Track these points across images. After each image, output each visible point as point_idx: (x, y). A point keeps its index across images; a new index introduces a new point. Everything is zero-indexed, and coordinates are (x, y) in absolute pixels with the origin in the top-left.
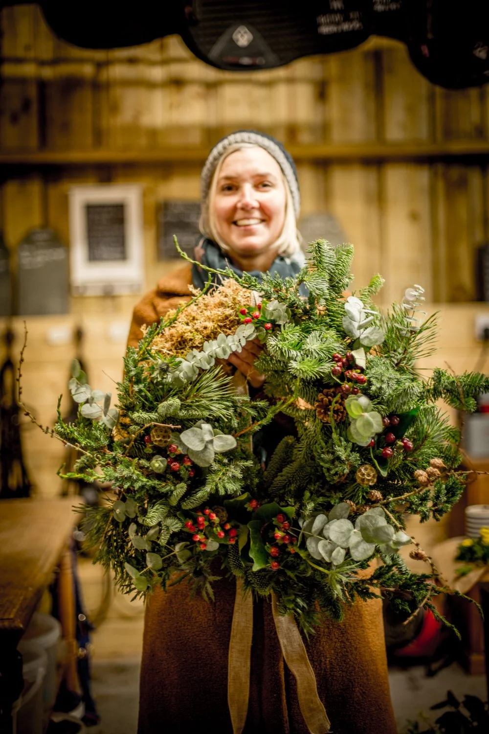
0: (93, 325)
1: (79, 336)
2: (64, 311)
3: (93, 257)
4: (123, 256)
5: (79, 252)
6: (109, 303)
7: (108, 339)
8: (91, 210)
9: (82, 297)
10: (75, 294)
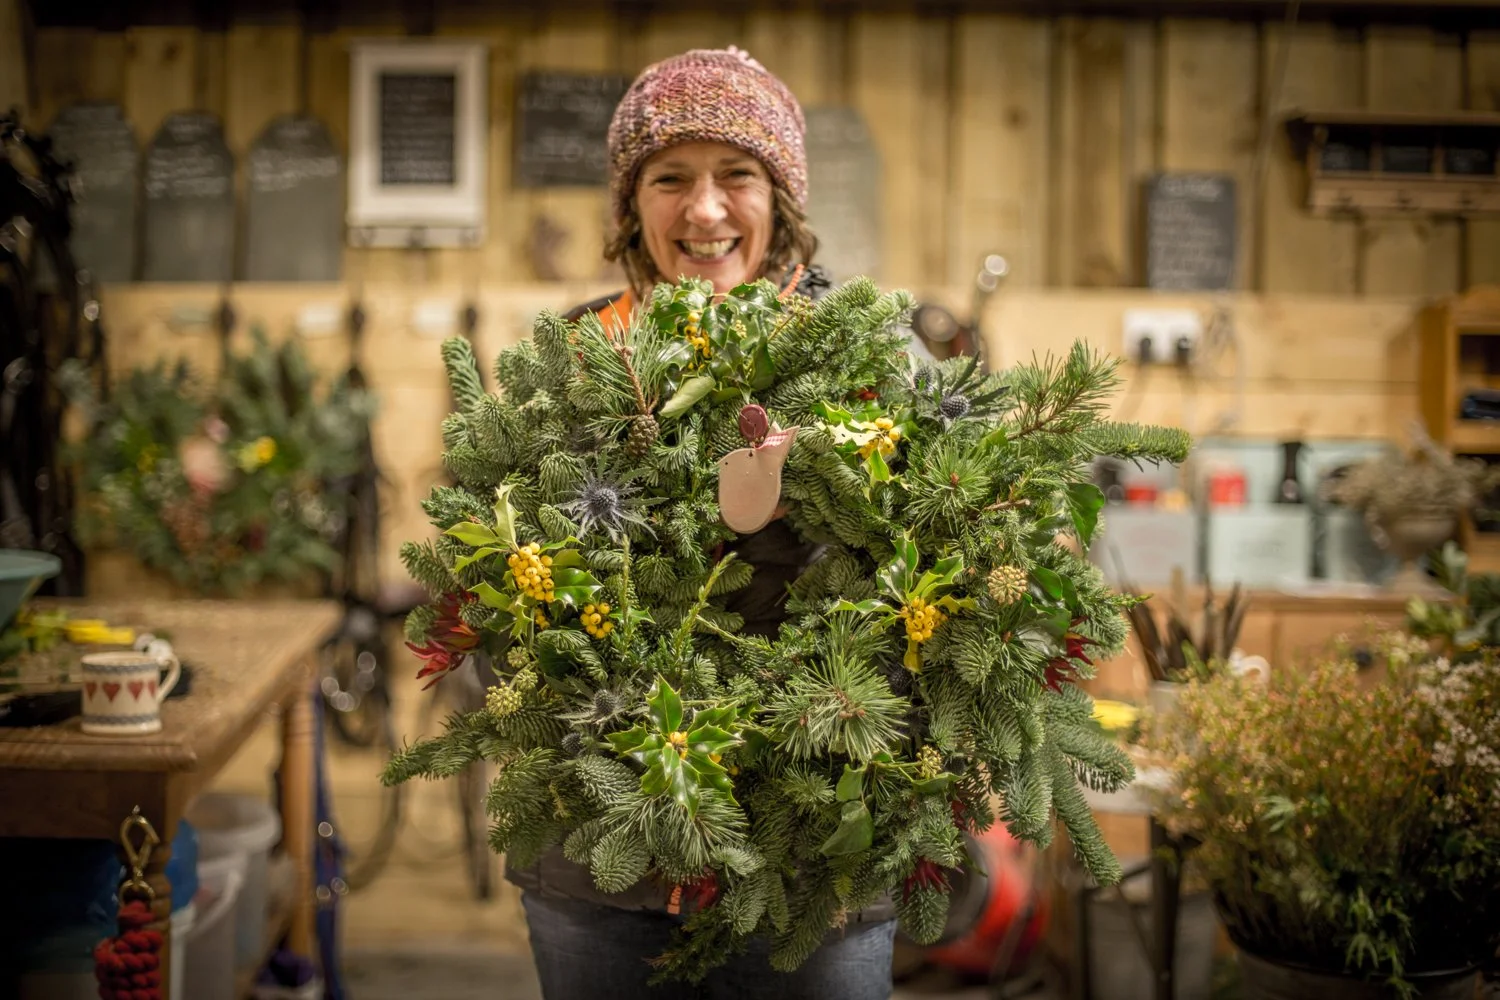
0: (385, 302)
1: (356, 321)
2: (332, 275)
3: (391, 177)
4: (449, 178)
5: (364, 167)
6: (417, 263)
7: (412, 331)
8: (390, 83)
9: (366, 248)
10: (354, 242)
